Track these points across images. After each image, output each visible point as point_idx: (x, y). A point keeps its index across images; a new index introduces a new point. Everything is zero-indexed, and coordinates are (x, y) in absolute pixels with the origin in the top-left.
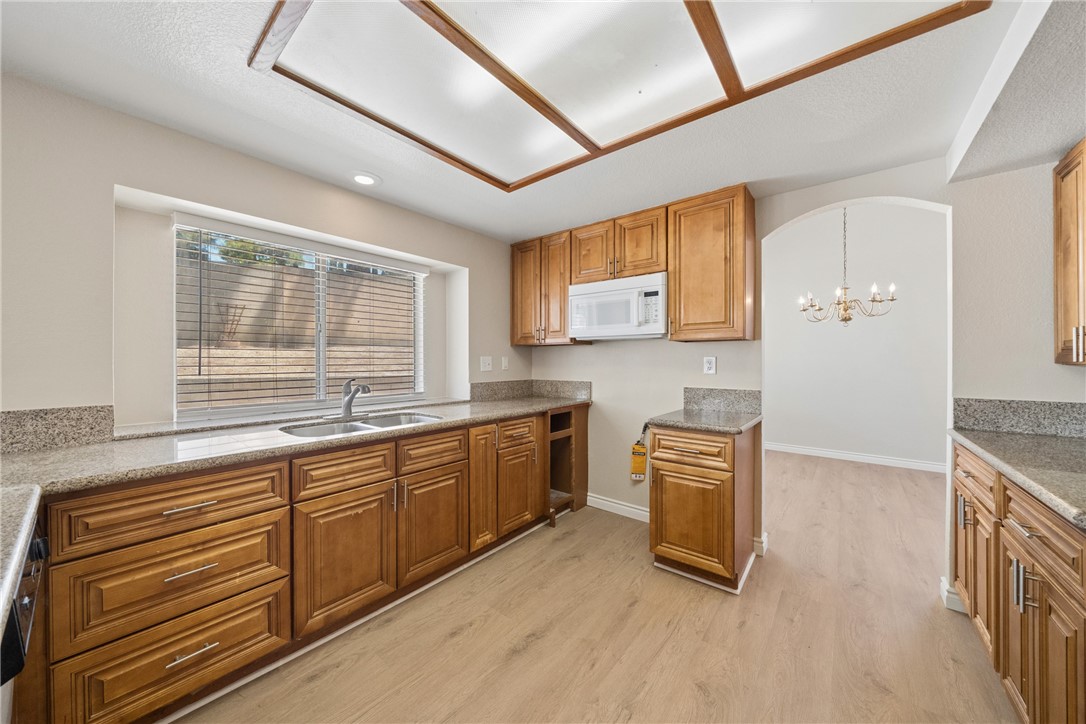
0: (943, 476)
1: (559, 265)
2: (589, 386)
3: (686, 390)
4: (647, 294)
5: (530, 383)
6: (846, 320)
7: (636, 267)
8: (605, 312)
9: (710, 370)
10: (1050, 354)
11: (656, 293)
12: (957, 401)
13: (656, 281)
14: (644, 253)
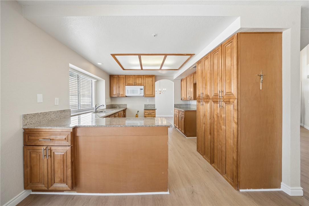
0: (173, 117)
1: (122, 81)
2: (126, 105)
3: (145, 105)
4: (141, 89)
5: (112, 105)
6: (160, 93)
7: (139, 84)
8: (133, 91)
9: (148, 102)
10: (181, 99)
11: (142, 89)
12: (175, 105)
13: (142, 87)
14: (140, 82)
